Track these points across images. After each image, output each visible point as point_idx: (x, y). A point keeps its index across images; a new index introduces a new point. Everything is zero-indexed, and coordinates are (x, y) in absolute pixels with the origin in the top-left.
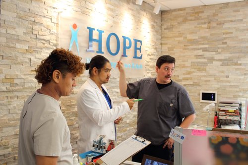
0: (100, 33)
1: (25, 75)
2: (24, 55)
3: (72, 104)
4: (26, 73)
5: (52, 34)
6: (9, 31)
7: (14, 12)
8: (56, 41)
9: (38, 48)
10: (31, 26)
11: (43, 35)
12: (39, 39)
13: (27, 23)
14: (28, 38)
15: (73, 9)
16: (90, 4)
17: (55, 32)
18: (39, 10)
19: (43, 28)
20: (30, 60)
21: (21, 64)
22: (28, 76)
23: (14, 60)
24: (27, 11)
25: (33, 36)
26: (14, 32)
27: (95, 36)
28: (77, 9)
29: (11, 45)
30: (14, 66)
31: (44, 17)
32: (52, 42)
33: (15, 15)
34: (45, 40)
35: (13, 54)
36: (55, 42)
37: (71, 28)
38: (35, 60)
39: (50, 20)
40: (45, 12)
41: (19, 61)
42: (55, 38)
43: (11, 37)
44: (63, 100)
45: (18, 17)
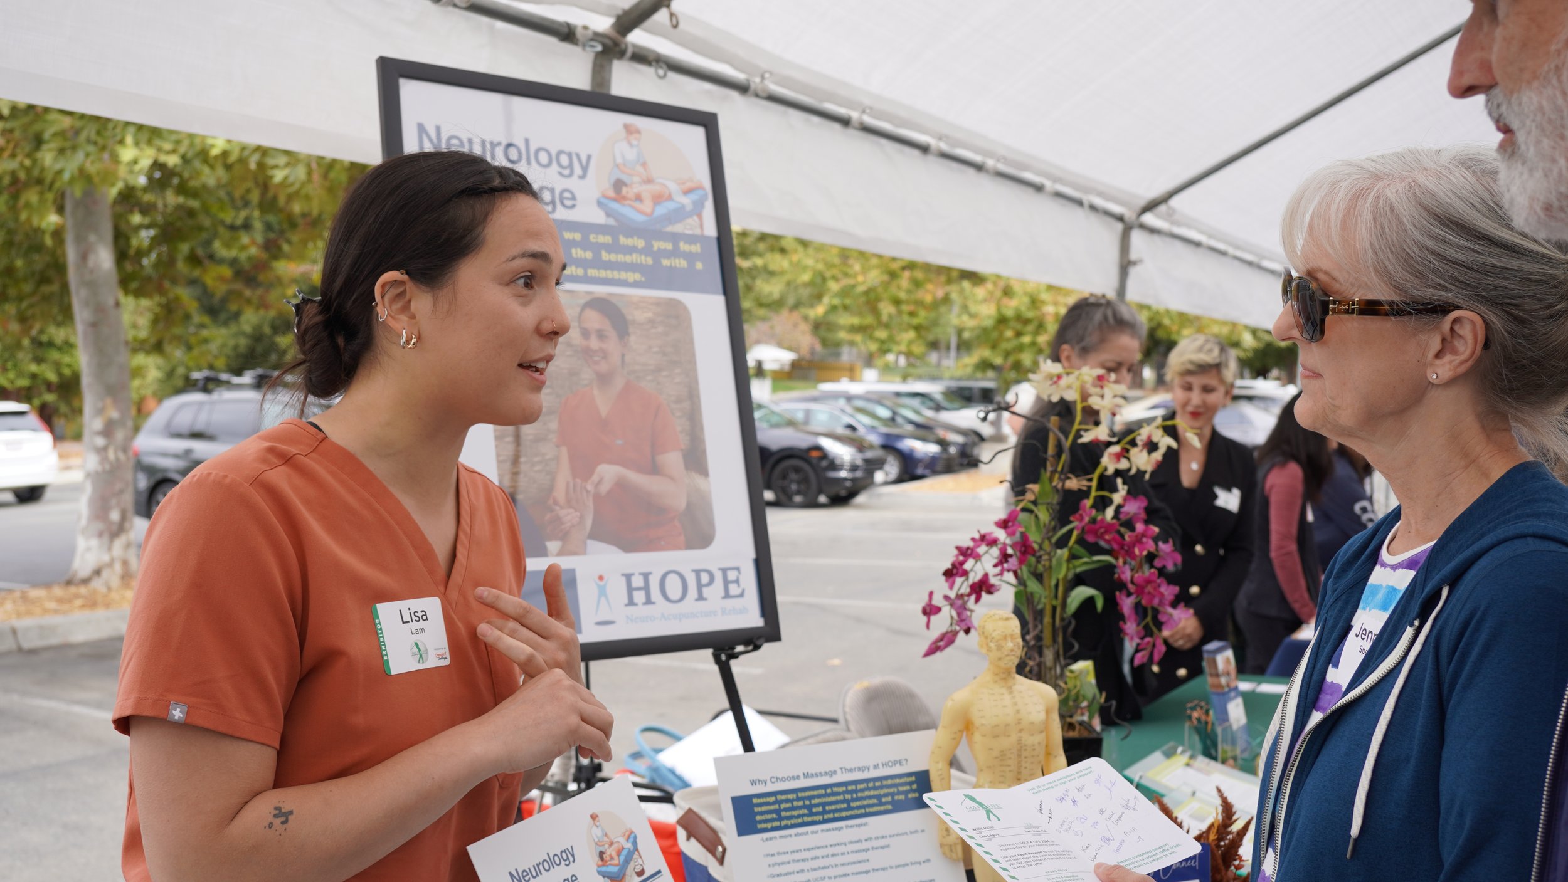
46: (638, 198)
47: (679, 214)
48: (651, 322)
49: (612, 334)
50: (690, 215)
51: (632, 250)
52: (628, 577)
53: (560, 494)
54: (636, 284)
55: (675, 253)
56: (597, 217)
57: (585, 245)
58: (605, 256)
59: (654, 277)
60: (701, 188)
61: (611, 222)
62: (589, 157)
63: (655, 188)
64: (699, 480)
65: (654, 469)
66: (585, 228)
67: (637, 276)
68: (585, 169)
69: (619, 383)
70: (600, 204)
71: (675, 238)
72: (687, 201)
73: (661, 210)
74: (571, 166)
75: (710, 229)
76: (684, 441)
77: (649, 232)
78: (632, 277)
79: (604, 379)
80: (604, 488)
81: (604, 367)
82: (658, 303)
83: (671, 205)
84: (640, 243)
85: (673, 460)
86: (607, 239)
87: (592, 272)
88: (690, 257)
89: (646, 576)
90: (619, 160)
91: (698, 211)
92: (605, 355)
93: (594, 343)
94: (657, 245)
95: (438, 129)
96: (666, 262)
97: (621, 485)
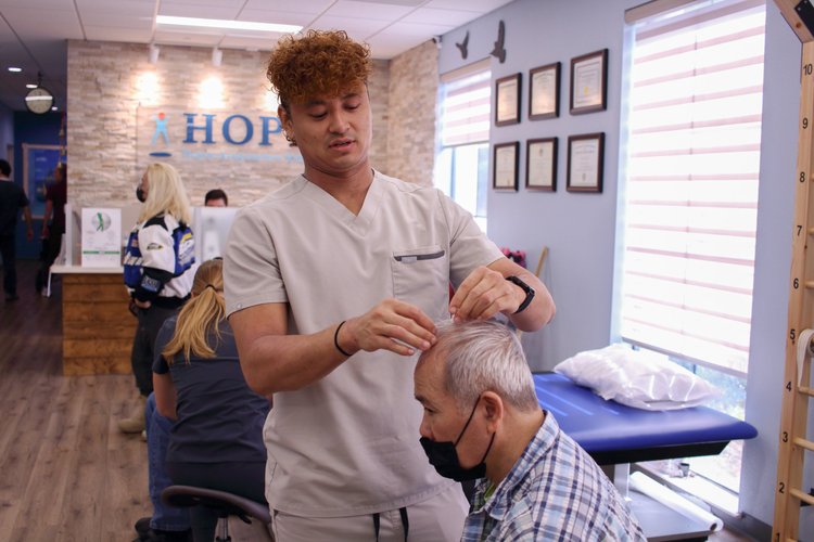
0: (209, 120)
2: (94, 152)
5: (130, 128)
6: (77, 130)
7: (81, 112)
8: (136, 134)
9: (109, 144)
10: (102, 123)
11: (116, 130)
12: (113, 135)
13: (97, 121)
14: (99, 134)
15: (161, 95)
16: (190, 85)
17: (133, 123)
19: (117, 123)
20: (101, 155)
21: (90, 159)
22: (98, 171)
23: (82, 156)
24: (96, 108)
25: (104, 132)
26: (81, 131)
27: (199, 122)
28: (168, 94)
29: (79, 142)
30: (82, 162)
31: (118, 110)
32: (131, 137)
33: (82, 114)
34: (120, 135)
35: (81, 150)
36: (134, 135)
37: (156, 118)
38: (108, 156)
39: (127, 113)
40: (120, 106)
41: (88, 156)
42: (134, 131)
43: (78, 135)
45: (87, 115)
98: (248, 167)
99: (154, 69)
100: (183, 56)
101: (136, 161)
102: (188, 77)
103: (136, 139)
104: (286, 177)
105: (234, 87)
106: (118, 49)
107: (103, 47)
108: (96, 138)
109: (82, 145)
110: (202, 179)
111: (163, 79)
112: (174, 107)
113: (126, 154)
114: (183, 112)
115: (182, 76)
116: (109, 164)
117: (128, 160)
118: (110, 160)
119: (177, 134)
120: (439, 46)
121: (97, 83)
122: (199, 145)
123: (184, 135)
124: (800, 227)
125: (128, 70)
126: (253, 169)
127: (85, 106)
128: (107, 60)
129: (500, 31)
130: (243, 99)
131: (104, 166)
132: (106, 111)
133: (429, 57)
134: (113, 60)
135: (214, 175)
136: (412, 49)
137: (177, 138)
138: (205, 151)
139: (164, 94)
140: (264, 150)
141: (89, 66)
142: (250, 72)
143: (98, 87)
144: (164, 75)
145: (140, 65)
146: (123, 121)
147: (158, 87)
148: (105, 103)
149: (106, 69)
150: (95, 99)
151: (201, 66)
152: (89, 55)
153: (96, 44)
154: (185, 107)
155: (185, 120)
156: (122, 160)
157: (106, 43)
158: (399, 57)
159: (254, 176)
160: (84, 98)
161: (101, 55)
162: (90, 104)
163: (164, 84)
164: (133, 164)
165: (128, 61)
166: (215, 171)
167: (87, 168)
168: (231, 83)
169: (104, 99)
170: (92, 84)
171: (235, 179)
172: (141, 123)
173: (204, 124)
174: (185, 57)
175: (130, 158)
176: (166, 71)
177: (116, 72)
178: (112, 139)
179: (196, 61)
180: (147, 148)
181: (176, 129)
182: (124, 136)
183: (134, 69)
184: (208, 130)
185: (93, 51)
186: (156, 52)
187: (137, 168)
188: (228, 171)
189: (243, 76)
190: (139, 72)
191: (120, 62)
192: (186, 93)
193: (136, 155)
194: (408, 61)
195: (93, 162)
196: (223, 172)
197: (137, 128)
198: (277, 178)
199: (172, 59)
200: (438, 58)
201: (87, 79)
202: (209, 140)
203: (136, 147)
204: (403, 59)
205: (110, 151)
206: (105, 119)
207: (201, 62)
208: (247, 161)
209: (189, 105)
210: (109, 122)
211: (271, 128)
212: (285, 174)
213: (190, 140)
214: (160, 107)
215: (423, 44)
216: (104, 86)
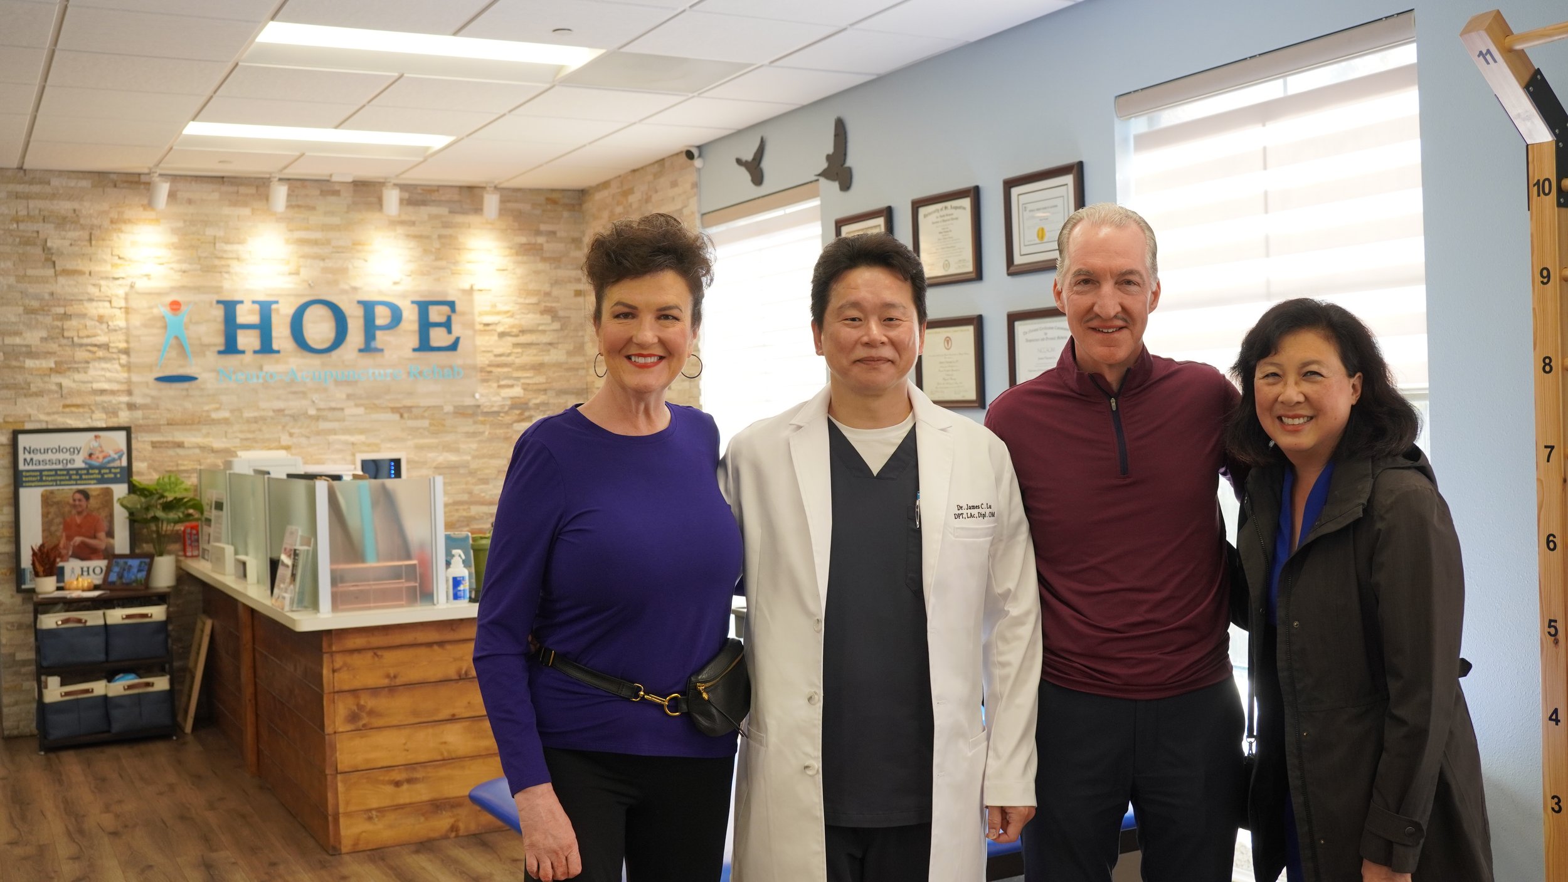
0: (265, 310)
1: (48, 414)
2: (46, 379)
3: (182, 468)
4: (50, 411)
5: (115, 330)
6: (10, 340)
7: (17, 304)
8: (127, 342)
9: (75, 362)
10: (59, 324)
11: (88, 337)
12: (81, 345)
13: (48, 320)
14: (53, 346)
15: (172, 269)
16: (228, 247)
17: (122, 323)
18: (76, 290)
19: (89, 323)
20: (60, 385)
21: (39, 394)
22: (56, 416)
23: (23, 389)
24: (47, 297)
25: (64, 342)
26: (18, 340)
27: (246, 315)
28: (185, 266)
29: (14, 363)
30: (22, 401)
31: (91, 300)
32: (117, 347)
33: (21, 310)
34: (95, 345)
35: (20, 378)
36: (123, 345)
37: (165, 311)
38: (73, 385)
39: (107, 304)
40: (93, 290)
41: (33, 388)
42: (122, 337)
43: (14, 350)
44: (153, 461)
46: (98, 458)
47: (114, 460)
48: (99, 495)
49: (84, 500)
50: (116, 460)
51: (92, 474)
52: (82, 569)
53: (61, 545)
54: (94, 484)
55: (110, 472)
56: (83, 465)
57: (77, 474)
58: (84, 477)
59: (101, 481)
60: (122, 450)
61: (87, 466)
62: (80, 448)
63: (104, 454)
64: (111, 541)
65: (95, 537)
66: (77, 470)
67: (95, 481)
68: (79, 452)
69: (85, 514)
70: (83, 462)
71: (110, 468)
72: (116, 456)
73: (106, 460)
74: (74, 452)
75: (124, 463)
76: (106, 529)
77: (100, 468)
78: (92, 482)
79: (79, 513)
80: (77, 544)
81: (80, 509)
82: (102, 489)
83: (109, 459)
84: (97, 471)
85: (102, 535)
86: (85, 472)
87: (79, 482)
88: (115, 474)
89: (88, 568)
90: (92, 446)
91: (120, 458)
92: (80, 506)
93: (77, 503)
94: (103, 471)
95: (30, 448)
96: (106, 476)
97: (83, 543)
98: (340, 394)
99: (157, 221)
100: (211, 194)
101: (129, 393)
102: (221, 233)
103: (126, 352)
104: (409, 409)
105: (307, 250)
106: (85, 183)
107: (55, 182)
108: (48, 354)
109: (22, 368)
110: (256, 420)
111: (175, 239)
112: (198, 289)
113: (110, 381)
114: (216, 297)
115: (210, 232)
116: (78, 401)
117: (113, 393)
118: (79, 393)
119: (206, 340)
120: (698, 163)
121: (45, 248)
122: (248, 358)
123: (219, 341)
124: (1552, 448)
125: (106, 223)
126: (349, 397)
127: (24, 294)
128: (64, 207)
129: (836, 135)
130: (325, 270)
131: (65, 406)
132: (67, 301)
133: (674, 184)
134: (76, 205)
135: (280, 411)
136: (634, 171)
137: (209, 346)
138: (261, 368)
139: (176, 266)
140: (367, 360)
141: (30, 217)
142: (336, 220)
143: (49, 258)
144: (175, 231)
145: (129, 213)
146: (101, 319)
147: (166, 254)
148: (64, 286)
149: (62, 222)
150: (44, 280)
151: (246, 211)
152: (28, 197)
153: (43, 177)
154: (218, 290)
155: (219, 313)
156: (103, 392)
157: (61, 173)
158: (605, 185)
159: (351, 410)
160: (21, 279)
161: (53, 196)
162: (32, 289)
163: (176, 247)
164: (125, 399)
165: (105, 206)
166: (280, 405)
167: (32, 411)
168: (302, 242)
169: (62, 280)
170: (38, 251)
171: (317, 418)
172: (136, 321)
173: (255, 319)
174: (216, 196)
175: (115, 387)
176: (180, 224)
177: (83, 228)
178: (81, 354)
179: (234, 204)
180: (150, 367)
181: (202, 329)
182: (106, 346)
183: (118, 222)
184: (264, 328)
185: (36, 189)
186: (163, 189)
187: (131, 407)
188: (305, 403)
189: (325, 228)
190: (127, 228)
191: (89, 208)
192: (217, 262)
193: (129, 382)
194: (626, 193)
195: (44, 401)
196: (295, 405)
197: (127, 332)
198: (394, 410)
199: (190, 201)
200: (695, 185)
201: (27, 242)
202: (266, 348)
203: (128, 367)
204: (614, 189)
205: (77, 377)
206: (66, 316)
207: (245, 204)
208: (338, 383)
209: (227, 285)
210: (74, 323)
211: (379, 322)
212: (408, 402)
213: (230, 347)
214: (174, 289)
215: (661, 162)
216: (61, 254)
